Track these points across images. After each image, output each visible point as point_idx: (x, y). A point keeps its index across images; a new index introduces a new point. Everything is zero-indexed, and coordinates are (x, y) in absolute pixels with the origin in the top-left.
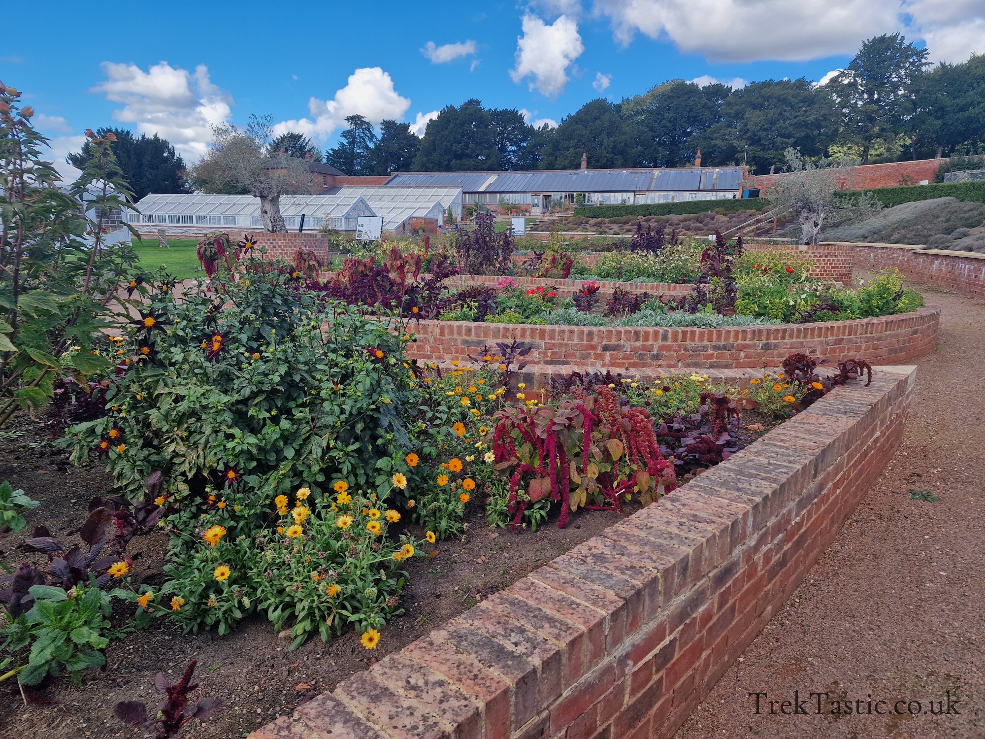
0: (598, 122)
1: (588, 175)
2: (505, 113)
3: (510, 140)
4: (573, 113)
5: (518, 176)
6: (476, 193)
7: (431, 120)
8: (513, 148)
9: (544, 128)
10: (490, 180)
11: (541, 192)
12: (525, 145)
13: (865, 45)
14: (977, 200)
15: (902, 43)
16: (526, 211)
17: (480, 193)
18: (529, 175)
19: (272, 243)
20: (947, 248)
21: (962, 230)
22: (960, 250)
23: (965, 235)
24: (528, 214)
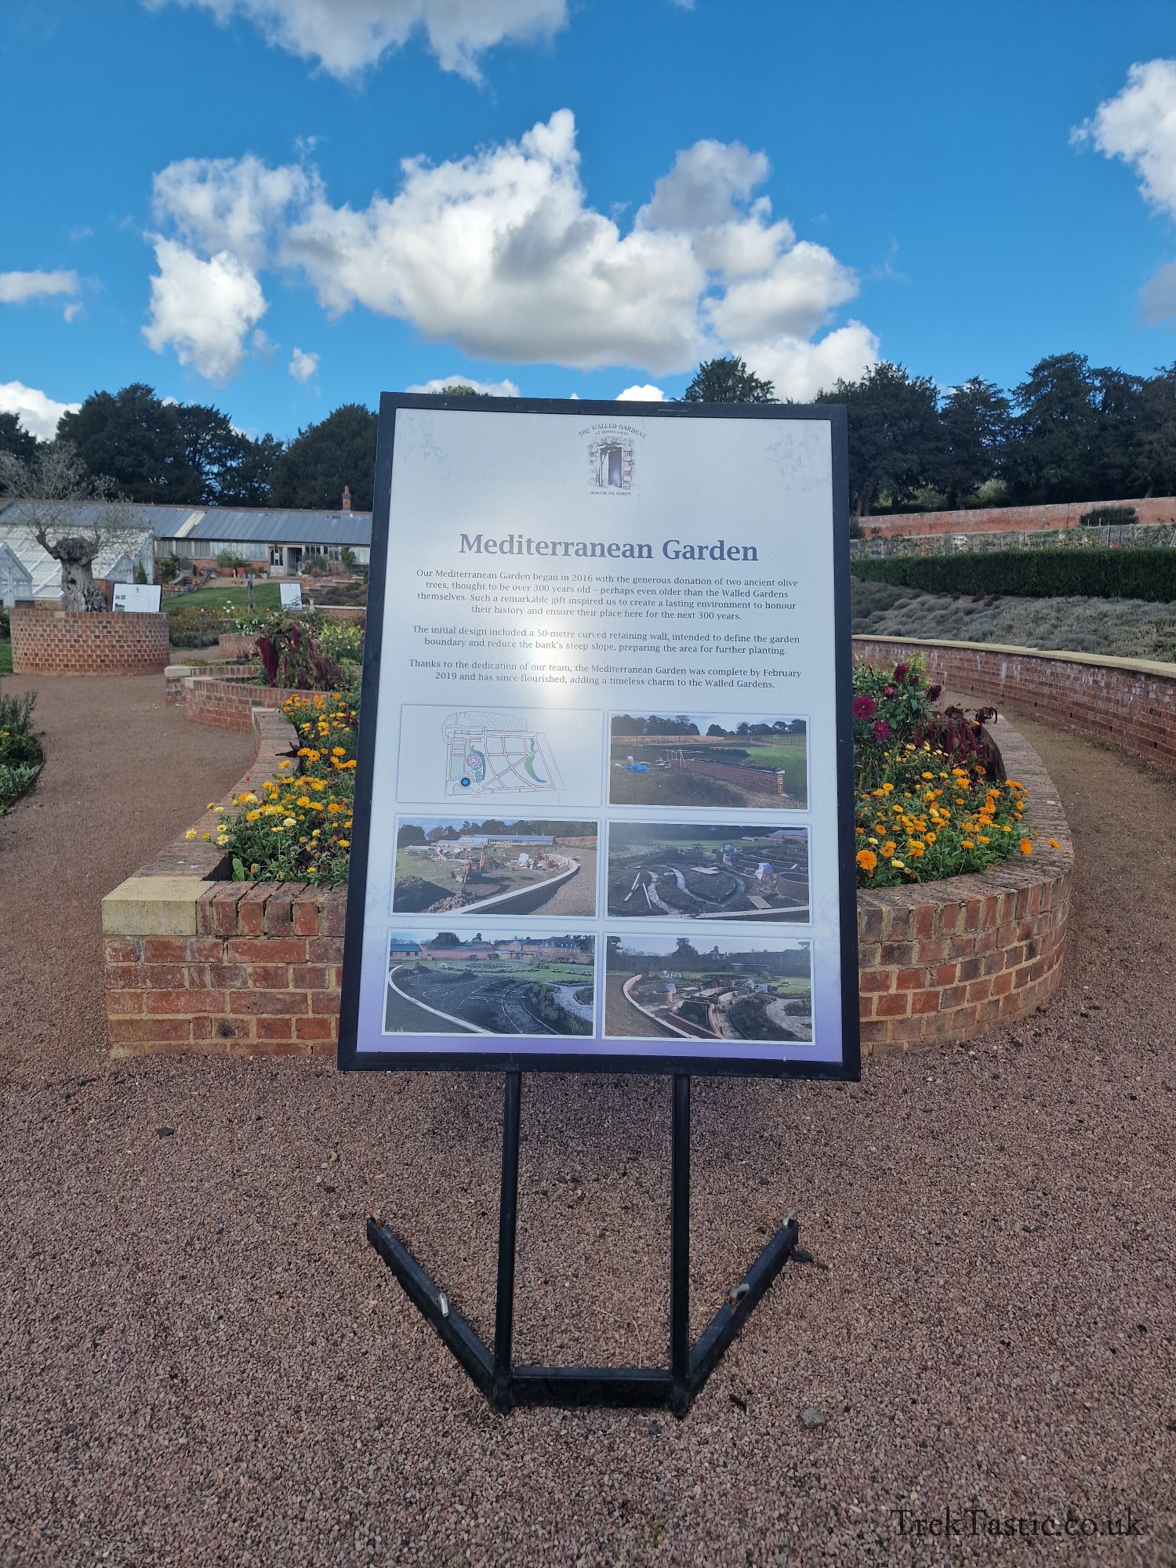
0: (358, 440)
1: (356, 520)
2: (196, 411)
3: (208, 456)
4: (317, 423)
5: (240, 515)
6: (171, 539)
7: (68, 414)
8: (215, 469)
9: (264, 441)
10: (190, 520)
11: (285, 542)
12: (234, 464)
13: (703, 369)
14: (880, 580)
15: (743, 371)
16: (262, 570)
17: (178, 539)
18: (259, 515)
19: (105, 627)
20: (873, 633)
21: (877, 613)
22: (890, 635)
23: (882, 619)
24: (265, 576)
